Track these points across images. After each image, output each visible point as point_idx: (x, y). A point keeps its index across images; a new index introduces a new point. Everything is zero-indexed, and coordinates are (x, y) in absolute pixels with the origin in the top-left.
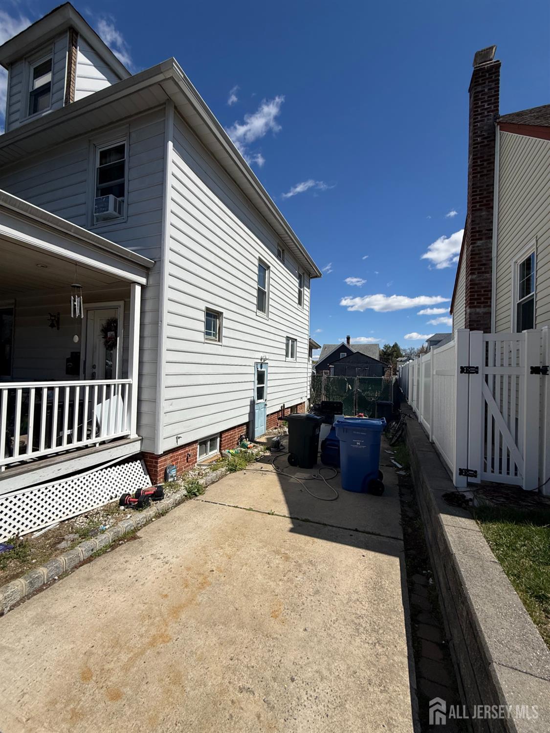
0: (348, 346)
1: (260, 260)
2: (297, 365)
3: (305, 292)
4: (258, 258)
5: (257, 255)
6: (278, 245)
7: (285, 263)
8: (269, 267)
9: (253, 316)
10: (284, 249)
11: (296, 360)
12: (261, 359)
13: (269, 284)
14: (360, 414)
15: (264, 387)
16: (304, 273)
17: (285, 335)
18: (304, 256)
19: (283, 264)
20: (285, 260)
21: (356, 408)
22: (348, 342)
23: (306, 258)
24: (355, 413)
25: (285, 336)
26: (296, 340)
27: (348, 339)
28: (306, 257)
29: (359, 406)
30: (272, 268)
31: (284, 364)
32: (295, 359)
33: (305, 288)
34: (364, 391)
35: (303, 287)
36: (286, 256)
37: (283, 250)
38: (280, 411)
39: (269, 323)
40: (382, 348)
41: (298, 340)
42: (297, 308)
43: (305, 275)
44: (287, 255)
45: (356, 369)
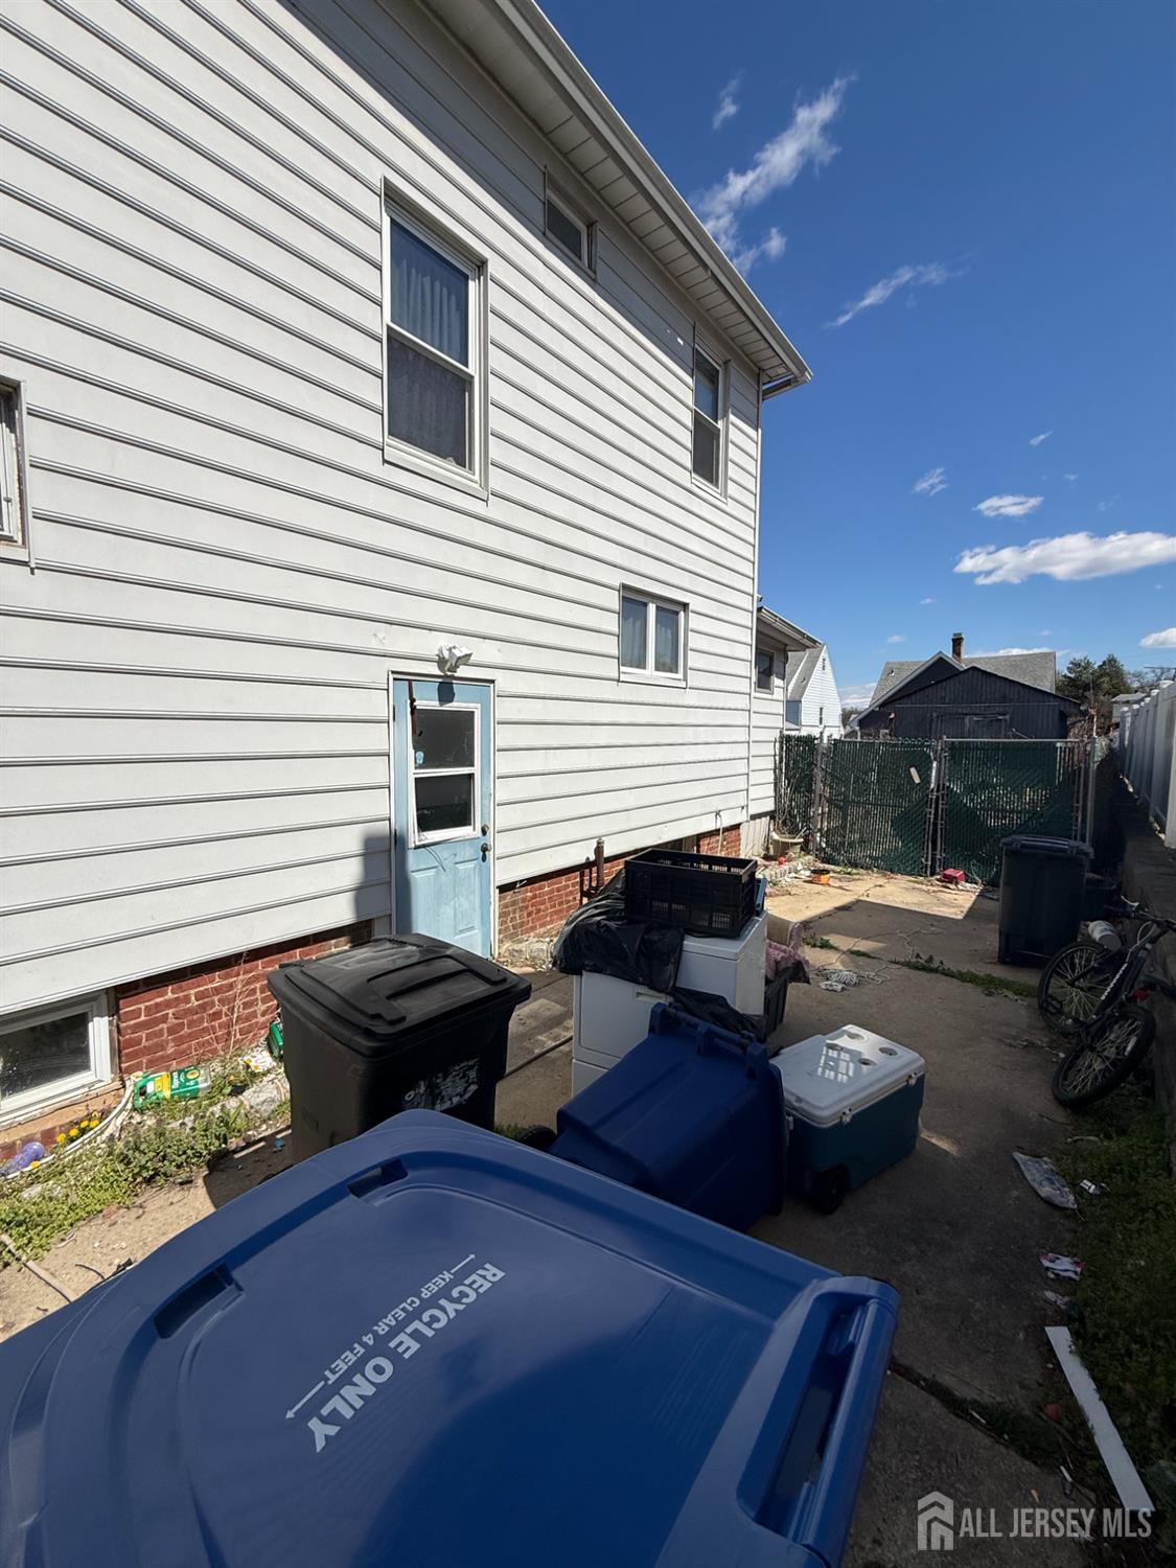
0: (954, 662)
1: (392, 197)
2: (691, 698)
3: (734, 434)
4: (378, 184)
5: (376, 172)
6: (549, 181)
7: (599, 277)
8: (481, 265)
9: (369, 461)
10: (594, 216)
11: (685, 680)
12: (441, 662)
13: (486, 341)
14: (950, 872)
15: (471, 776)
16: (726, 363)
17: (617, 578)
18: (705, 266)
19: (593, 282)
20: (600, 266)
21: (934, 849)
22: (957, 652)
23: (714, 275)
24: (933, 867)
25: (617, 584)
26: (685, 606)
27: (957, 642)
28: (717, 271)
29: (945, 841)
30: (495, 267)
31: (609, 691)
32: (680, 676)
33: (732, 418)
34: (971, 790)
35: (725, 415)
36: (601, 248)
37: (590, 225)
38: (588, 865)
39: (496, 509)
40: (1063, 668)
41: (691, 607)
42: (689, 485)
43: (734, 366)
44: (605, 245)
45: (967, 721)
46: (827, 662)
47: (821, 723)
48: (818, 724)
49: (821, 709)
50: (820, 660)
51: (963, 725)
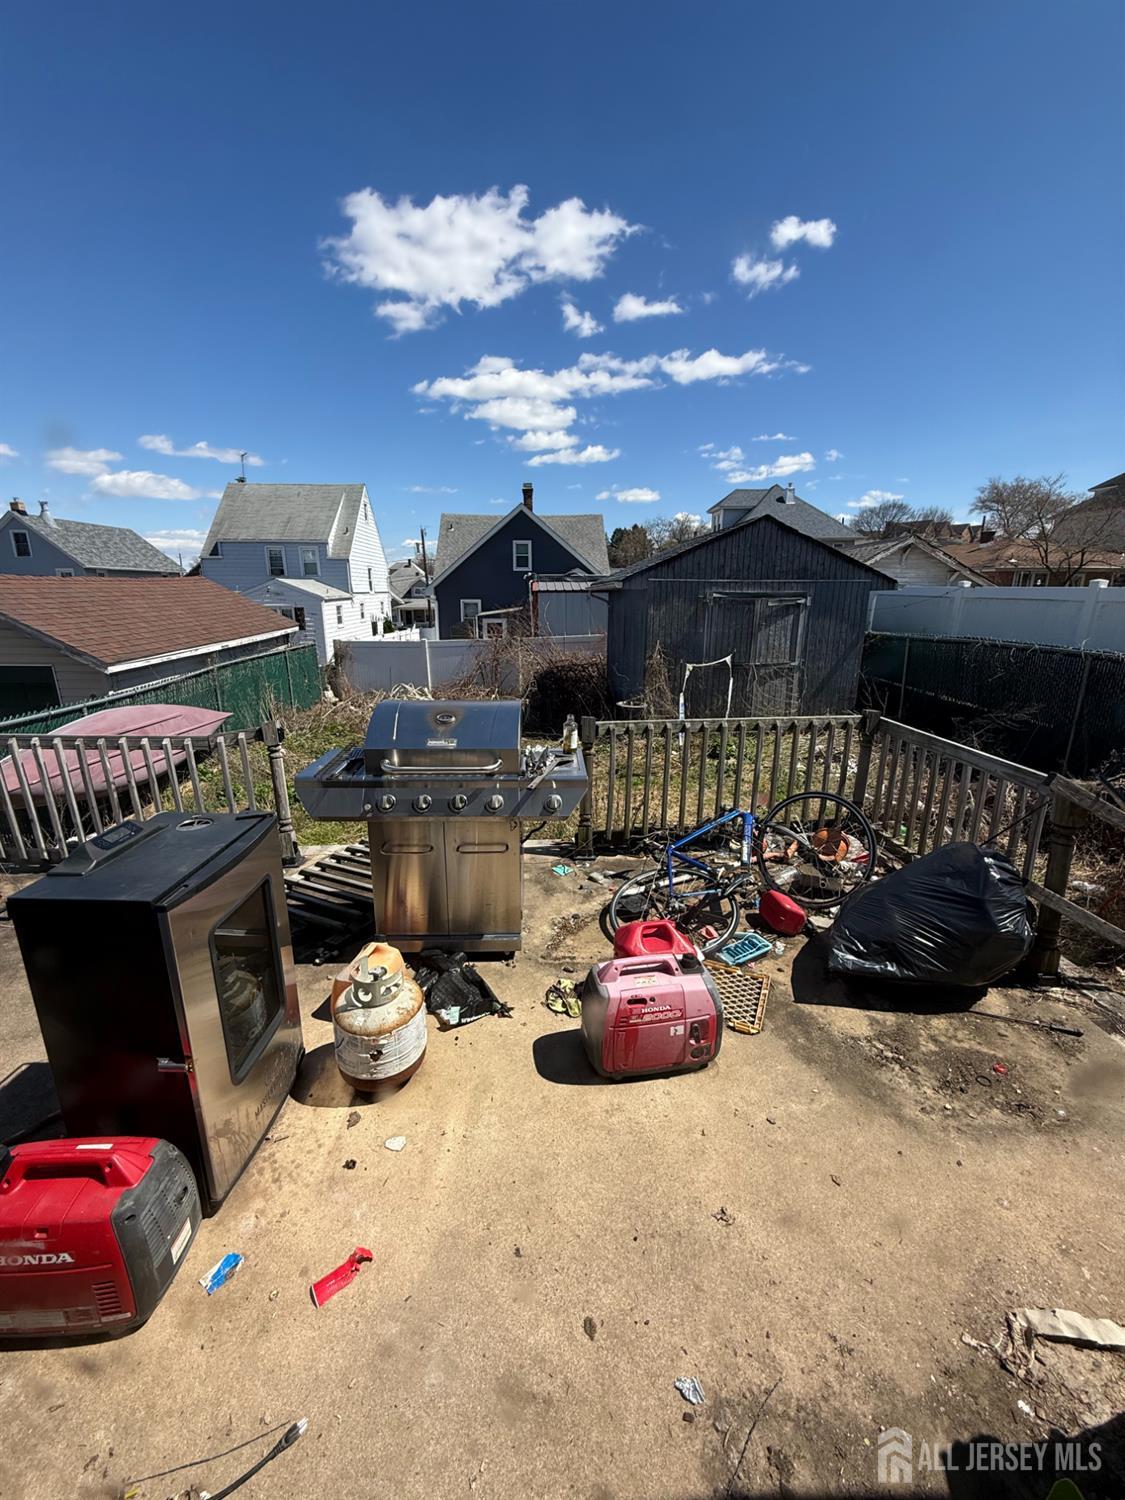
45: (758, 607)
46: (369, 513)
47: (371, 589)
48: (368, 590)
49: (369, 570)
50: (362, 506)
51: (752, 611)
